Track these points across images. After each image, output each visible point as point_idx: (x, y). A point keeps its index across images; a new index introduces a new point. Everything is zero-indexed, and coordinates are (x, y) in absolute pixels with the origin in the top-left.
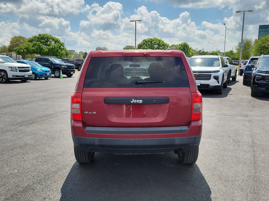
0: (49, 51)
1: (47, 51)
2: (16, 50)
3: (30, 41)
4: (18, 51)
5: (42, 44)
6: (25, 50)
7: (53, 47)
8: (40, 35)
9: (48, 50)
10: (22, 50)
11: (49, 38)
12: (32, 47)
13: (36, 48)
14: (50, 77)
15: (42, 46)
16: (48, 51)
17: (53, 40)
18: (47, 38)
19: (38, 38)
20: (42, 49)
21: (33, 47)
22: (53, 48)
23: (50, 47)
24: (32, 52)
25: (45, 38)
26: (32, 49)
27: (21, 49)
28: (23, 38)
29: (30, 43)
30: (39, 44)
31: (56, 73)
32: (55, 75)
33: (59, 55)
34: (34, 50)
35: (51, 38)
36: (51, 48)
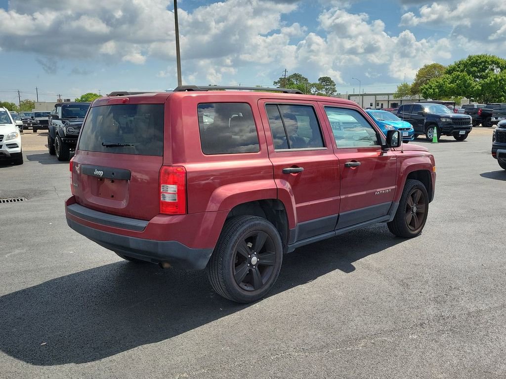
0: (482, 90)
1: (478, 89)
2: (423, 89)
3: (449, 71)
4: (425, 93)
5: (471, 75)
6: (437, 90)
7: (493, 80)
8: (470, 57)
9: (482, 86)
10: (432, 91)
11: (488, 62)
12: (450, 84)
13: (458, 84)
14: (409, 139)
15: (470, 79)
16: (480, 88)
17: (497, 64)
18: (485, 62)
19: (465, 65)
20: (470, 85)
21: (451, 82)
22: (492, 83)
23: (487, 80)
24: (449, 93)
25: (481, 63)
26: (450, 88)
27: (431, 88)
28: (441, 67)
29: (447, 75)
30: (464, 76)
31: (430, 132)
32: (427, 136)
33: (503, 96)
34: (453, 88)
35: (493, 62)
36: (489, 82)
